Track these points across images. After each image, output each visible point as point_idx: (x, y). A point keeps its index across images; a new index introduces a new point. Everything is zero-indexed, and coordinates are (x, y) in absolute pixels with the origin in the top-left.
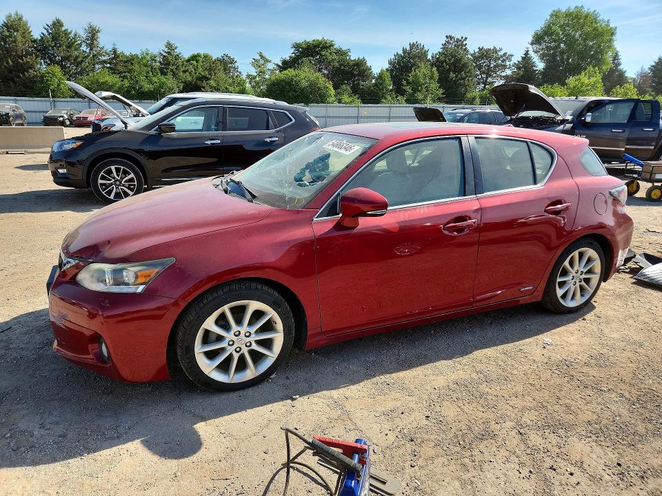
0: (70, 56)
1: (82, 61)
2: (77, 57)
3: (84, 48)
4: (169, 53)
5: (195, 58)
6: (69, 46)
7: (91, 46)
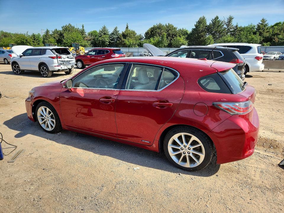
0: (218, 30)
1: (222, 32)
2: (220, 31)
3: (225, 26)
4: (262, 24)
5: (277, 24)
6: (218, 27)
7: (228, 25)
